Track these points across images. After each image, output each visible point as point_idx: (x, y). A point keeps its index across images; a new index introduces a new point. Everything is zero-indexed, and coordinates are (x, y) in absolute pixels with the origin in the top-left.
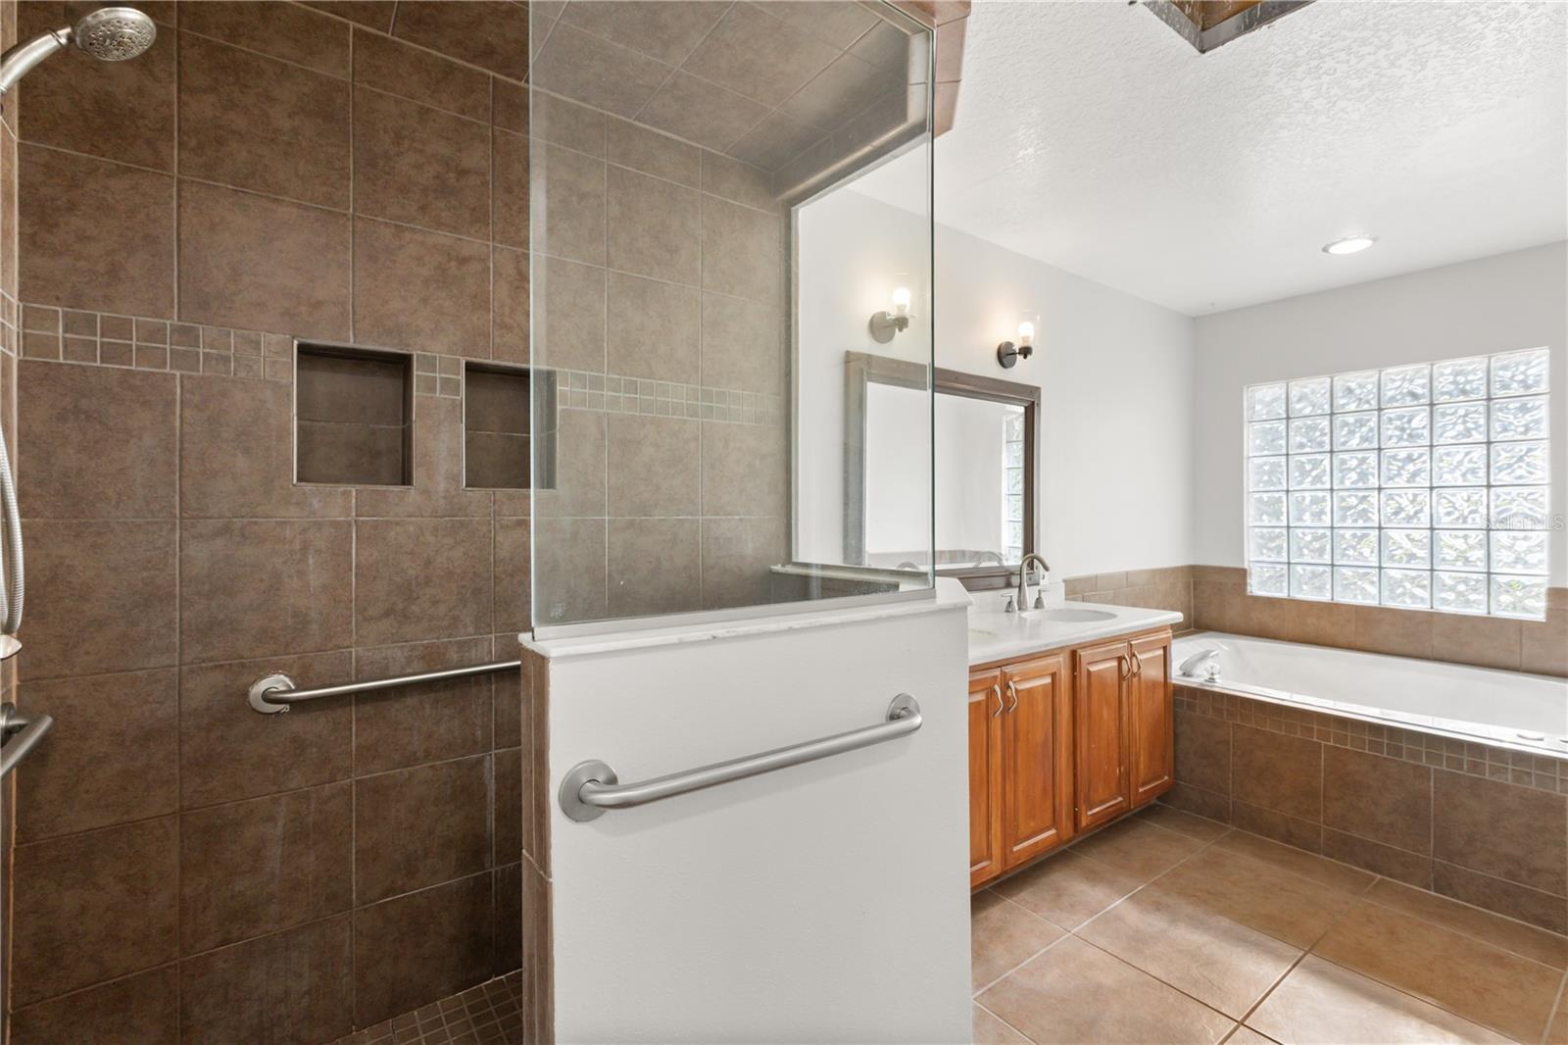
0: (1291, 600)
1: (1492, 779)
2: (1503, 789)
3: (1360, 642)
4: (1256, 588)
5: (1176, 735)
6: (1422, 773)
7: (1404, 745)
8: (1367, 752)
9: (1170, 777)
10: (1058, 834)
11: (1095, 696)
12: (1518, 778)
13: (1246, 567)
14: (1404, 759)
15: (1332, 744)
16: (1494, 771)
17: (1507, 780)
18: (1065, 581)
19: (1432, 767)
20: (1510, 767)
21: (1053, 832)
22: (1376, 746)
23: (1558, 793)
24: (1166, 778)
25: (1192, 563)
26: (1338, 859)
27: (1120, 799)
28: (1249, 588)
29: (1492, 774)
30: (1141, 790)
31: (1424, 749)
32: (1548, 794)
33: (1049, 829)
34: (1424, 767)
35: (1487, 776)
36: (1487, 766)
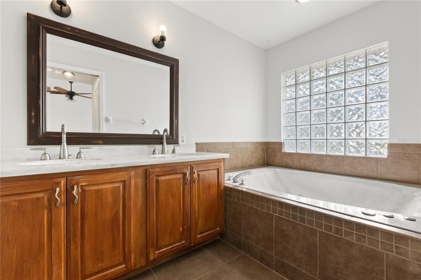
0: (297, 153)
1: (346, 238)
2: (351, 245)
3: (319, 168)
4: (287, 149)
5: (225, 208)
6: (313, 232)
7: (306, 217)
8: (291, 220)
9: (220, 228)
10: (126, 267)
11: (162, 192)
12: (359, 239)
13: (282, 141)
14: (306, 225)
15: (277, 215)
16: (347, 234)
17: (353, 240)
18: (196, 144)
19: (318, 229)
20: (355, 232)
21: (124, 266)
22: (295, 217)
23: (380, 249)
24: (218, 228)
25: (265, 141)
26: (280, 273)
27: (184, 242)
28: (283, 149)
29: (346, 236)
30: (198, 236)
31: (315, 220)
32: (375, 250)
33: (120, 264)
34: (314, 229)
35: (343, 237)
36: (343, 231)
